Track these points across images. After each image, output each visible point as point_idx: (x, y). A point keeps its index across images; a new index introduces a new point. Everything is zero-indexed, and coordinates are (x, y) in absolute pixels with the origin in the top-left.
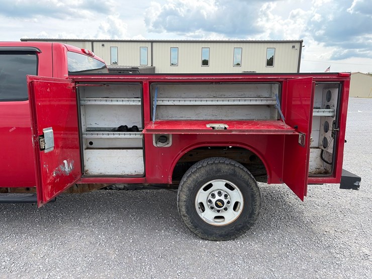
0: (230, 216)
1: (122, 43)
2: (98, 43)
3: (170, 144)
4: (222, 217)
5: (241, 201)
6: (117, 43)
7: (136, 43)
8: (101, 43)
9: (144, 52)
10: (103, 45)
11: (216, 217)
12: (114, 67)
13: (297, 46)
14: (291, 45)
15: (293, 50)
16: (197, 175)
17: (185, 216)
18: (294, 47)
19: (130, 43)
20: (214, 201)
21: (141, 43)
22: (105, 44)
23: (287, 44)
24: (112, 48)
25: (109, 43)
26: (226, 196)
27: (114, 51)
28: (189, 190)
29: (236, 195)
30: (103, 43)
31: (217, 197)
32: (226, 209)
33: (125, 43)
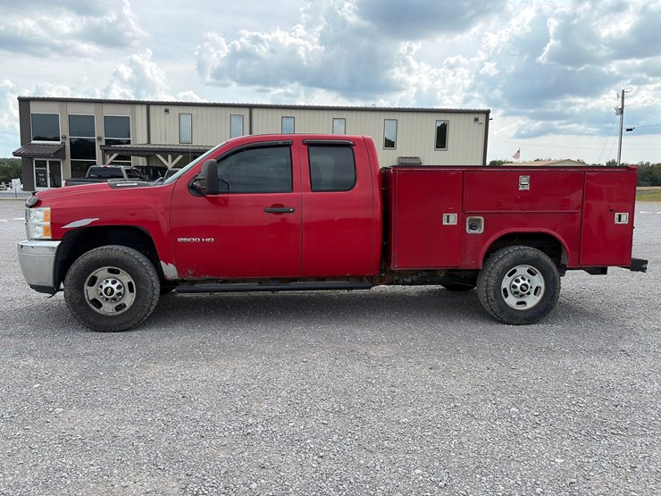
0: (532, 301)
1: (200, 108)
2: (158, 107)
3: (482, 231)
4: (524, 303)
5: (542, 285)
6: (191, 108)
7: (223, 109)
8: (163, 108)
9: (237, 123)
10: (167, 111)
11: (518, 303)
12: (184, 148)
13: (482, 118)
14: (472, 117)
15: (476, 124)
16: (505, 260)
17: (492, 301)
18: (476, 120)
19: (214, 109)
20: (518, 285)
21: (233, 109)
22: (171, 109)
23: (467, 116)
24: (182, 117)
25: (177, 107)
26: (529, 281)
27: (186, 120)
28: (498, 275)
29: (538, 281)
30: (167, 107)
31: (522, 282)
32: (529, 294)
33: (204, 108)
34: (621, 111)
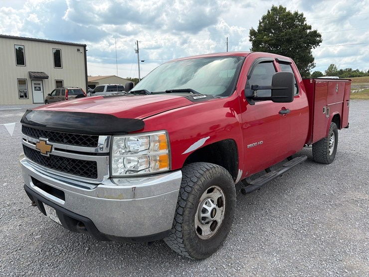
3: (329, 116)
13: (82, 49)
14: (76, 48)
15: (79, 53)
18: (78, 50)
23: (72, 47)
34: (137, 51)
